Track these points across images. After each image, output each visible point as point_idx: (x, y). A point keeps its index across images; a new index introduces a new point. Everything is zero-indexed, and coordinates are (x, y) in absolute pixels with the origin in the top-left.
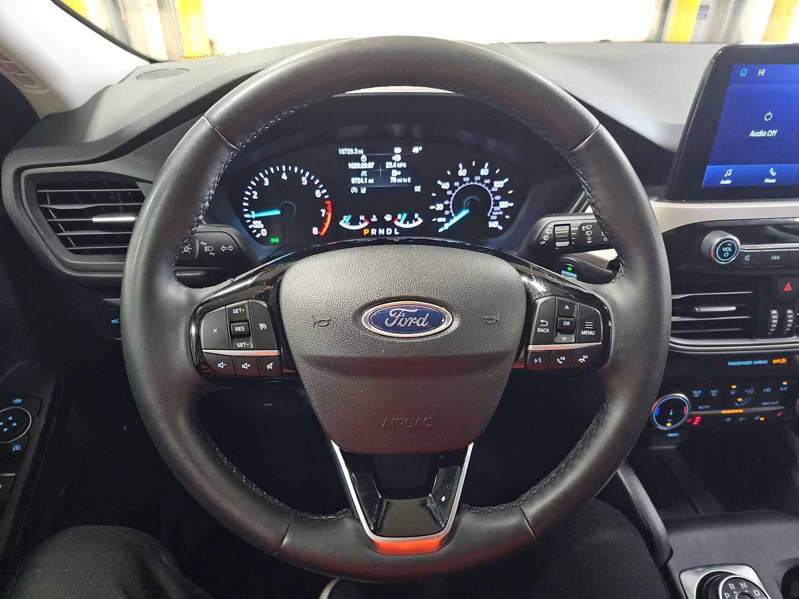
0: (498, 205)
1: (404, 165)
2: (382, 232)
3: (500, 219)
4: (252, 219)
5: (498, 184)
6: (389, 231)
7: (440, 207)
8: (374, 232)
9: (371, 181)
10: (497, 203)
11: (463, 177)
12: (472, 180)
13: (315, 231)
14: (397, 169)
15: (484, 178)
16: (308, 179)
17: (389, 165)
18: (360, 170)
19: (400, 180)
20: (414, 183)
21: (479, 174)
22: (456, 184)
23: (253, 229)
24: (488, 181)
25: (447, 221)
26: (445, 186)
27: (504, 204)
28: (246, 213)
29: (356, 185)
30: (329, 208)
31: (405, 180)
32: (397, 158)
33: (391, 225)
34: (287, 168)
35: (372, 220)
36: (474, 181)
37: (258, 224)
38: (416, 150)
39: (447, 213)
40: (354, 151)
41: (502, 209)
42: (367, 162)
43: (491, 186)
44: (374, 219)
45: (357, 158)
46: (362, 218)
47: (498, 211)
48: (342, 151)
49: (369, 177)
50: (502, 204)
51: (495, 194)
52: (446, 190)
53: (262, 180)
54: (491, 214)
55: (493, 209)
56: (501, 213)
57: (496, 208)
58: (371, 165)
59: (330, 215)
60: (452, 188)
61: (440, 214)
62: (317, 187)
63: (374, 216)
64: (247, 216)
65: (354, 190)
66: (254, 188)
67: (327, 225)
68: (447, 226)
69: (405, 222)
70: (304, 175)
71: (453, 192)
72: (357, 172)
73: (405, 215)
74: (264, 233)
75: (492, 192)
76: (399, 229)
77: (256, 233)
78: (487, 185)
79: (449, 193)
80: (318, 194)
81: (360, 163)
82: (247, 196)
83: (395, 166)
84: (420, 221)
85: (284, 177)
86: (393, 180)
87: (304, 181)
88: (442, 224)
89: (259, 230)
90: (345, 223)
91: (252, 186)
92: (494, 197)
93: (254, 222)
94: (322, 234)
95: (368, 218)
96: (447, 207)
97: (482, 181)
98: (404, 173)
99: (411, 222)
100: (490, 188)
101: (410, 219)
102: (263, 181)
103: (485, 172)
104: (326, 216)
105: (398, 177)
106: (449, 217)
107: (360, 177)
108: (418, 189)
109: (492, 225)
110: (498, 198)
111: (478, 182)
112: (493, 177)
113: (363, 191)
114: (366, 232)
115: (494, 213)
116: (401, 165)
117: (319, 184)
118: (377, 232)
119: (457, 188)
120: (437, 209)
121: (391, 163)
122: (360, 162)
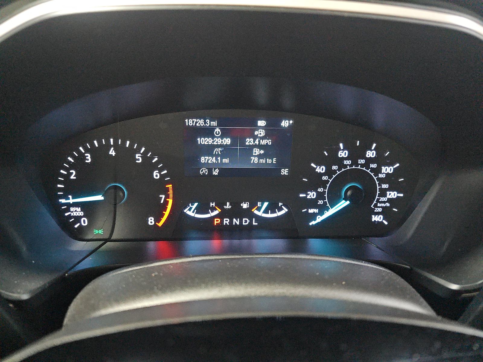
0: (385, 196)
1: (269, 142)
2: (236, 221)
3: (385, 212)
4: (69, 205)
5: (387, 170)
6: (246, 221)
7: (312, 195)
8: (226, 221)
9: (226, 161)
10: (383, 193)
11: (343, 159)
12: (355, 163)
13: (151, 221)
14: (260, 147)
15: (370, 161)
16: (144, 155)
17: (249, 141)
18: (213, 147)
19: (262, 161)
20: (281, 164)
21: (364, 157)
22: (334, 168)
23: (70, 217)
24: (374, 166)
25: (321, 213)
26: (320, 169)
27: (393, 195)
28: (61, 197)
29: (206, 164)
30: (171, 193)
31: (269, 161)
32: (261, 133)
33: (248, 213)
34: (116, 142)
35: (225, 207)
36: (357, 165)
37: (77, 212)
38: (285, 124)
39: (320, 202)
40: (205, 123)
41: (389, 200)
42: (222, 137)
43: (377, 171)
44: (228, 206)
45: (208, 132)
46: (213, 204)
47: (384, 202)
48: (190, 122)
49: (223, 156)
50: (390, 194)
51: (382, 181)
52: (321, 175)
53: (82, 157)
54: (376, 206)
55: (378, 200)
56: (388, 204)
57: (382, 199)
58: (227, 141)
59: (170, 201)
60: (330, 172)
61: (313, 203)
62: (154, 167)
63: (228, 204)
64: (63, 201)
65: (204, 171)
66: (72, 166)
67: (167, 213)
68: (319, 219)
69: (266, 212)
70: (138, 151)
71: (330, 177)
72: (209, 150)
73: (266, 204)
74: (84, 222)
75: (378, 179)
76: (258, 218)
77: (75, 223)
78: (373, 170)
79: (325, 178)
80: (156, 175)
81: (213, 139)
82: (62, 175)
83: (257, 142)
84: (285, 210)
85: (112, 152)
86: (255, 160)
87: (139, 158)
88: (314, 216)
89: (78, 219)
90: (191, 211)
91: (69, 163)
92: (380, 185)
93: (72, 209)
94: (160, 224)
95: (221, 205)
96: (320, 196)
97: (366, 165)
98: (268, 151)
99: (273, 212)
100: (376, 175)
101: (272, 208)
102: (85, 158)
103: (370, 154)
104: (166, 203)
105: (260, 156)
106: (323, 209)
107: (212, 156)
108: (285, 172)
109: (376, 218)
110: (385, 186)
111: (362, 165)
112: (380, 161)
113: (216, 173)
114: (217, 221)
115: (379, 205)
116: (264, 142)
117: (157, 163)
118: (231, 222)
119: (335, 172)
120: (308, 197)
121: (252, 140)
122: (213, 137)
